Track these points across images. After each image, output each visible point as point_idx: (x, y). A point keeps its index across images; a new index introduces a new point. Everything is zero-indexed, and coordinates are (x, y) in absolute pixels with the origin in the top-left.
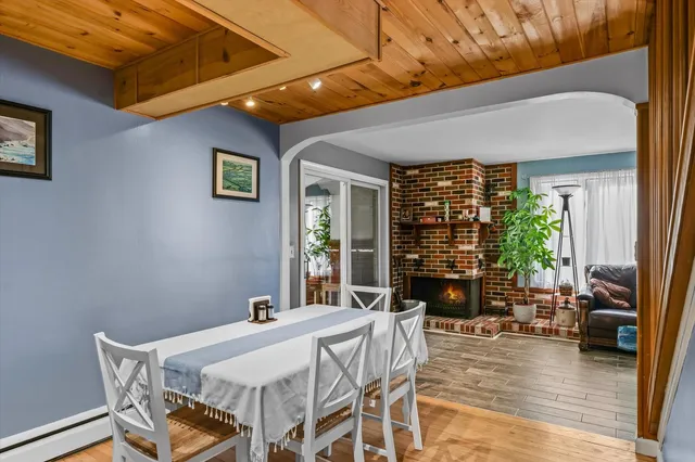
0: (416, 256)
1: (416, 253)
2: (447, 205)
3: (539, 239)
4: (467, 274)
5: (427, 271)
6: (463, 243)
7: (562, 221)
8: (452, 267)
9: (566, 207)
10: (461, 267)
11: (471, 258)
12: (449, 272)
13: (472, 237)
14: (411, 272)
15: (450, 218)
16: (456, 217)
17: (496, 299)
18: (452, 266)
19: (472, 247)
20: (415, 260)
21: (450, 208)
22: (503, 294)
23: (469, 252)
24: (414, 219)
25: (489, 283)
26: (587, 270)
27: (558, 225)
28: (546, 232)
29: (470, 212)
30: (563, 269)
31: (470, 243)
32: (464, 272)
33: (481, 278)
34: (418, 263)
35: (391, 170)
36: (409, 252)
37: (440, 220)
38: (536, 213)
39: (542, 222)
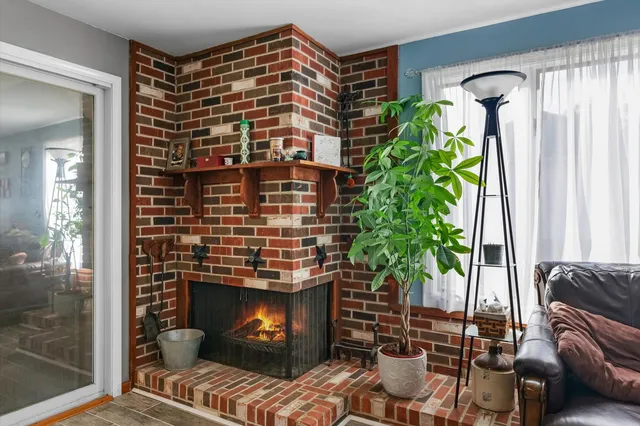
0: (196, 240)
1: (196, 231)
2: (245, 131)
3: (437, 203)
4: (283, 279)
5: (216, 270)
6: (275, 211)
7: (483, 160)
8: (255, 264)
9: (492, 127)
10: (273, 264)
11: (290, 244)
12: (250, 275)
13: (291, 198)
14: (189, 270)
15: (252, 157)
16: (263, 156)
17: (359, 327)
18: (255, 262)
19: (295, 221)
20: (195, 247)
21: (252, 136)
22: (372, 318)
23: (287, 232)
24: (192, 163)
25: (347, 294)
26: (542, 274)
27: (475, 170)
28: (450, 188)
29: (287, 144)
30: (487, 271)
31: (288, 211)
32: (277, 275)
33: (330, 284)
34: (200, 254)
35: (134, 59)
36: (186, 231)
37: (229, 162)
38: (434, 147)
39: (444, 165)
